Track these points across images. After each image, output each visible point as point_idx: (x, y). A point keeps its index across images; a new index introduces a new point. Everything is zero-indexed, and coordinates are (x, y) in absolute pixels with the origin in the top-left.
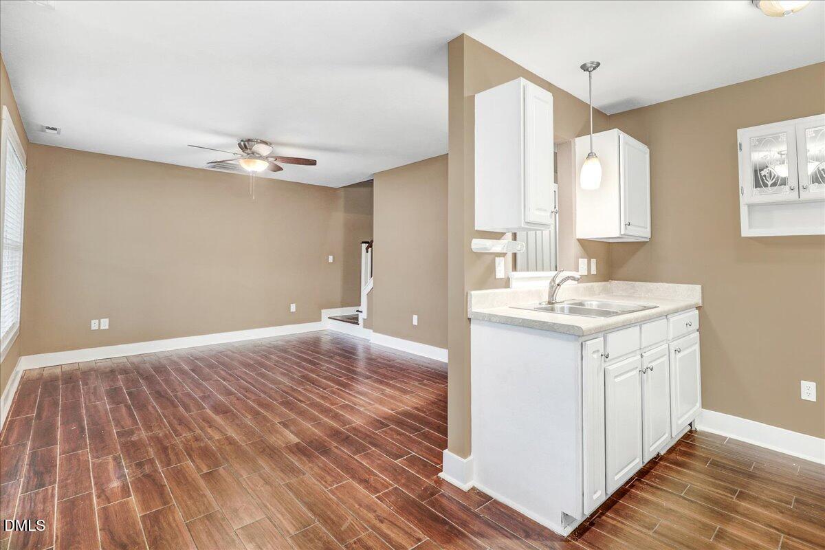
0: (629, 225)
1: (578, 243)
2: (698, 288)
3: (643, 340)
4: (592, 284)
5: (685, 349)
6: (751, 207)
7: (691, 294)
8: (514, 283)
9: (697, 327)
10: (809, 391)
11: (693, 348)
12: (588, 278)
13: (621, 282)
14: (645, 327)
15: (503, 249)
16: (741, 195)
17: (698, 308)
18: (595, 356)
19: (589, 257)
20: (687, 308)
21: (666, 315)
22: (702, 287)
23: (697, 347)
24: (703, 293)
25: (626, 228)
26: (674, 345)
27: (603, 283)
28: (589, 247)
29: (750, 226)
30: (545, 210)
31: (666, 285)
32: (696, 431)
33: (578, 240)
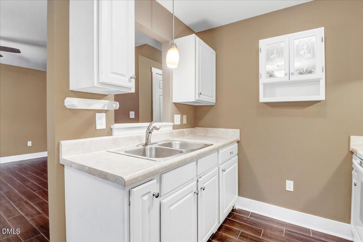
0: (201, 94)
1: (174, 105)
2: (238, 131)
3: (198, 171)
4: (183, 129)
5: (227, 169)
6: (265, 85)
7: (234, 134)
8: (115, 133)
9: (237, 153)
10: (290, 186)
11: (234, 165)
12: (181, 126)
13: (201, 128)
14: (200, 161)
15: (104, 107)
16: (260, 78)
17: (238, 142)
18: (146, 198)
19: (182, 114)
20: (231, 143)
21: (217, 150)
22: (240, 131)
23: (236, 165)
24: (240, 134)
25: (199, 96)
26: (222, 167)
27: (191, 129)
28: (181, 107)
29: (264, 96)
30: (124, 76)
31: (223, 129)
32: (235, 209)
33: (174, 103)
